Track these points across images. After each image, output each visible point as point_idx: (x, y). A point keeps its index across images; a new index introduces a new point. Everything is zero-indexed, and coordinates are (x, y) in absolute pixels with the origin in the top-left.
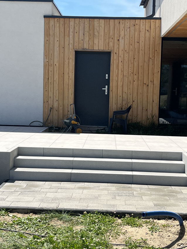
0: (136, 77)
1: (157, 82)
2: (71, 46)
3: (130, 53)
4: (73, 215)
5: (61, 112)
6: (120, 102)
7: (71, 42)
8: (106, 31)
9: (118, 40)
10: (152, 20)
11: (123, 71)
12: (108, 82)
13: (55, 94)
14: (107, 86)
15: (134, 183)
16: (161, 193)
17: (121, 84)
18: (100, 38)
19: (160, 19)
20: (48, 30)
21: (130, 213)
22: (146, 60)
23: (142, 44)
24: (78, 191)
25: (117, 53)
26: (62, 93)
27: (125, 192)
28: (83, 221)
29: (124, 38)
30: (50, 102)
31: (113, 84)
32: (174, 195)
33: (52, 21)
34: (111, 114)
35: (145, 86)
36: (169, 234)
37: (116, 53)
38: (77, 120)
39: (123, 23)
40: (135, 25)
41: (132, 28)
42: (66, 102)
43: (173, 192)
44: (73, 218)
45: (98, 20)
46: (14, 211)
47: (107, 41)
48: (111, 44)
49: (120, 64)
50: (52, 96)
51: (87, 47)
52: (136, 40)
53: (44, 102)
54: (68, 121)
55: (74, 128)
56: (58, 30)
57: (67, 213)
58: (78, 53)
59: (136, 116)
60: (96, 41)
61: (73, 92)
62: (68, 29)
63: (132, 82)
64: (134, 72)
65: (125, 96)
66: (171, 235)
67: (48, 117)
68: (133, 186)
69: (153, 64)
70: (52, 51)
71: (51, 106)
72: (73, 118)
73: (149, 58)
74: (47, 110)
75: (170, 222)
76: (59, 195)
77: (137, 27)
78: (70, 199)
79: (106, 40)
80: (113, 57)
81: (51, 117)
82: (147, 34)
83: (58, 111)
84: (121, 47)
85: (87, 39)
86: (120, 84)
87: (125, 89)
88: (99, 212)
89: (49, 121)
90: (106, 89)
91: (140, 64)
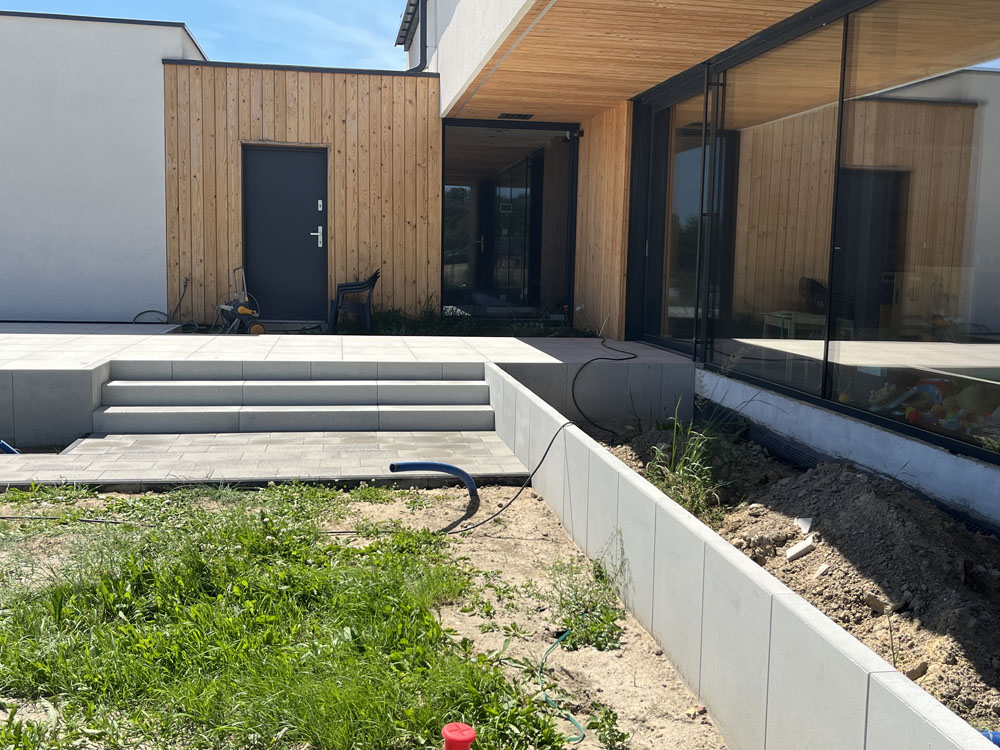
0: (387, 207)
1: (436, 219)
2: (231, 132)
3: (373, 152)
4: (245, 490)
5: (212, 287)
6: (352, 264)
7: (232, 122)
8: (314, 100)
9: (344, 122)
10: (419, 79)
11: (357, 193)
12: (322, 219)
13: (195, 247)
14: (320, 228)
15: (381, 428)
16: (439, 444)
17: (355, 222)
18: (301, 116)
19: (437, 75)
20: (174, 93)
21: (368, 481)
22: (410, 167)
23: (398, 131)
24: (254, 447)
25: (343, 150)
26: (214, 242)
27: (360, 445)
28: (266, 498)
29: (356, 117)
30: (184, 263)
31: (335, 222)
32: (465, 446)
33: (183, 71)
34: (332, 293)
35: (408, 228)
36: (447, 510)
37: (339, 151)
38: (251, 305)
39: (353, 83)
40: (380, 89)
41: (375, 95)
42: (223, 263)
43: (463, 440)
44: (243, 495)
45: (295, 73)
46: (108, 488)
47: (318, 122)
48: (328, 130)
49: (350, 176)
50: (188, 251)
51: (270, 134)
52: (385, 123)
53: (169, 266)
54: (229, 308)
55: (244, 325)
56: (199, 95)
57: (231, 486)
58: (248, 151)
59: (390, 295)
60: (292, 123)
61: (240, 240)
62: (224, 93)
63: (378, 219)
64: (384, 195)
65: (364, 251)
66: (450, 512)
67: (181, 300)
68: (379, 434)
69: (426, 178)
70: (184, 144)
71: (187, 275)
72: (242, 301)
73: (417, 165)
74: (176, 285)
75: (451, 491)
76: (213, 457)
77: (386, 93)
78: (236, 462)
79: (314, 120)
80: (334, 162)
81: (186, 302)
82: (410, 110)
83: (204, 286)
84: (352, 138)
85: (269, 116)
86: (352, 222)
87: (364, 234)
88: (301, 482)
89: (183, 311)
90: (320, 234)
91: (397, 179)
